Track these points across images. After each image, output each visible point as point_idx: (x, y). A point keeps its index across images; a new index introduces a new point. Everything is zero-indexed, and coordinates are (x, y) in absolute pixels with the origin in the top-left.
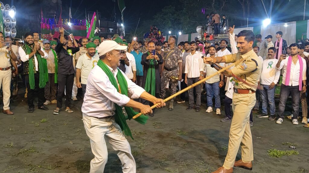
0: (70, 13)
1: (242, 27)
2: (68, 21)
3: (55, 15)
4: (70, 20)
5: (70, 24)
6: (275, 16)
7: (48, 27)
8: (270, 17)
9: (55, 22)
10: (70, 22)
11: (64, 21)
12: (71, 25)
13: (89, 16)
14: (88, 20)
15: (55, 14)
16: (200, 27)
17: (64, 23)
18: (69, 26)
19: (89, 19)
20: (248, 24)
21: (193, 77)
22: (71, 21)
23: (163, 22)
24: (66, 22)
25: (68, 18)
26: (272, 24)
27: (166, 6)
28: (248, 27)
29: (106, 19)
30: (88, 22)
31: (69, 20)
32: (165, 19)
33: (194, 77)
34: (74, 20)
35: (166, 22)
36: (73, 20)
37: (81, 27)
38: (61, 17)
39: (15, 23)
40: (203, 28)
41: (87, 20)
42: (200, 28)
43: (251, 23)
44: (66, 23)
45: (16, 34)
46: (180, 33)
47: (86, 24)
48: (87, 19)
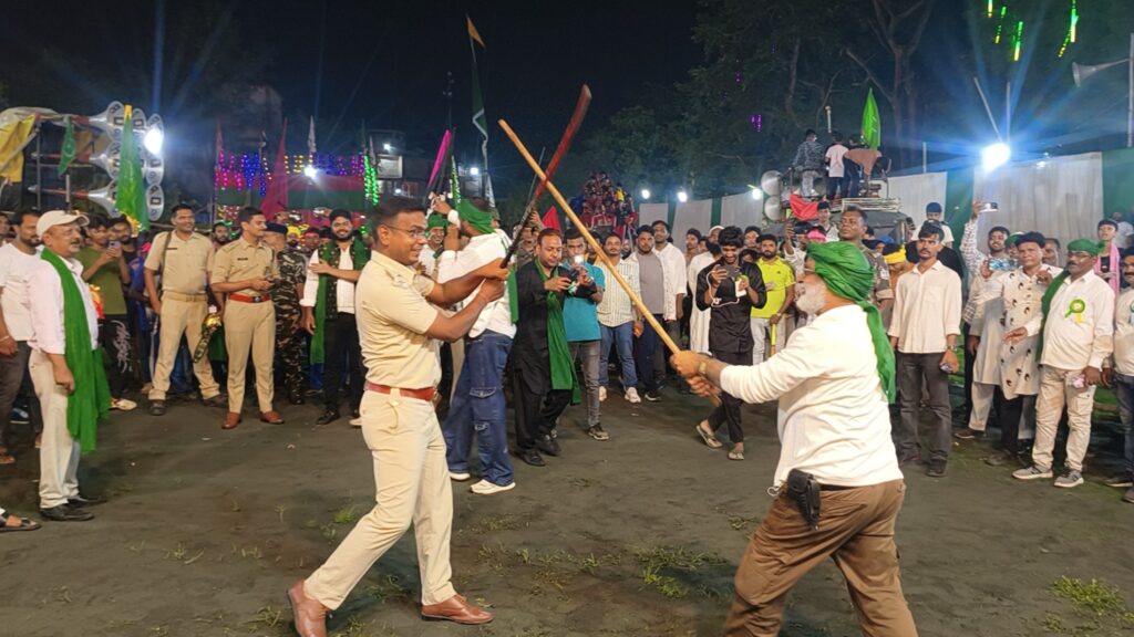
0: (312, 136)
1: (904, 171)
2: (306, 162)
3: (264, 144)
4: (313, 159)
5: (311, 172)
6: (1023, 136)
7: (237, 183)
8: (1005, 138)
9: (262, 166)
10: (310, 166)
11: (292, 162)
12: (317, 174)
13: (371, 145)
14: (369, 158)
15: (264, 140)
16: (773, 175)
17: (291, 170)
18: (309, 179)
19: (372, 154)
20: (928, 162)
21: (915, 351)
22: (314, 163)
23: (615, 159)
24: (298, 164)
25: (306, 152)
26: (1015, 161)
27: (624, 109)
28: (928, 171)
29: (422, 151)
30: (370, 163)
31: (308, 158)
32: (622, 151)
33: (920, 352)
34: (326, 158)
35: (624, 161)
36: (321, 157)
37: (349, 181)
38: (282, 148)
39: (160, 170)
40: (783, 180)
41: (366, 158)
42: (775, 179)
43: (936, 160)
44: (298, 168)
45: (161, 207)
46: (682, 196)
47: (363, 169)
48: (368, 155)
